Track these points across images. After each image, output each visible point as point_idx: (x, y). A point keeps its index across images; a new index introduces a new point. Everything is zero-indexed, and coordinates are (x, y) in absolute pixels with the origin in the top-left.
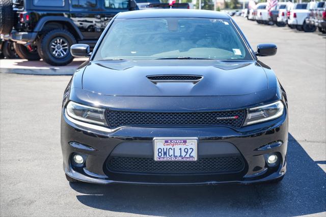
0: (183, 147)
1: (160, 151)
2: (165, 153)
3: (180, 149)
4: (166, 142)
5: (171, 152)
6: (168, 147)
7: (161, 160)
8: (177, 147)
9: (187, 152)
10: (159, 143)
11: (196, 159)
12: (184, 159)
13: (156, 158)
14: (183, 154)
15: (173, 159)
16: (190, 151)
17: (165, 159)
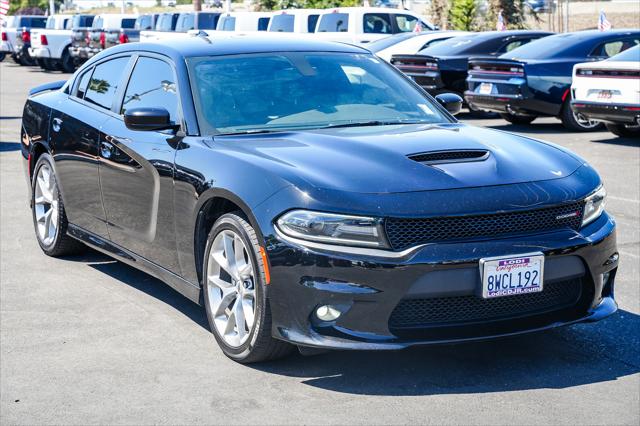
0: (523, 269)
1: (491, 280)
2: (498, 284)
3: (520, 274)
4: (501, 264)
5: (507, 281)
6: (503, 272)
7: (493, 295)
8: (515, 271)
9: (528, 279)
10: (490, 267)
11: (541, 289)
12: (526, 291)
13: (485, 294)
14: (524, 282)
15: (510, 292)
16: (533, 275)
17: (498, 294)
